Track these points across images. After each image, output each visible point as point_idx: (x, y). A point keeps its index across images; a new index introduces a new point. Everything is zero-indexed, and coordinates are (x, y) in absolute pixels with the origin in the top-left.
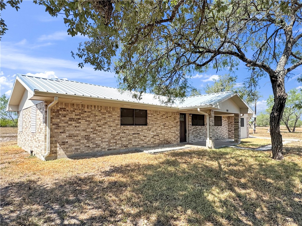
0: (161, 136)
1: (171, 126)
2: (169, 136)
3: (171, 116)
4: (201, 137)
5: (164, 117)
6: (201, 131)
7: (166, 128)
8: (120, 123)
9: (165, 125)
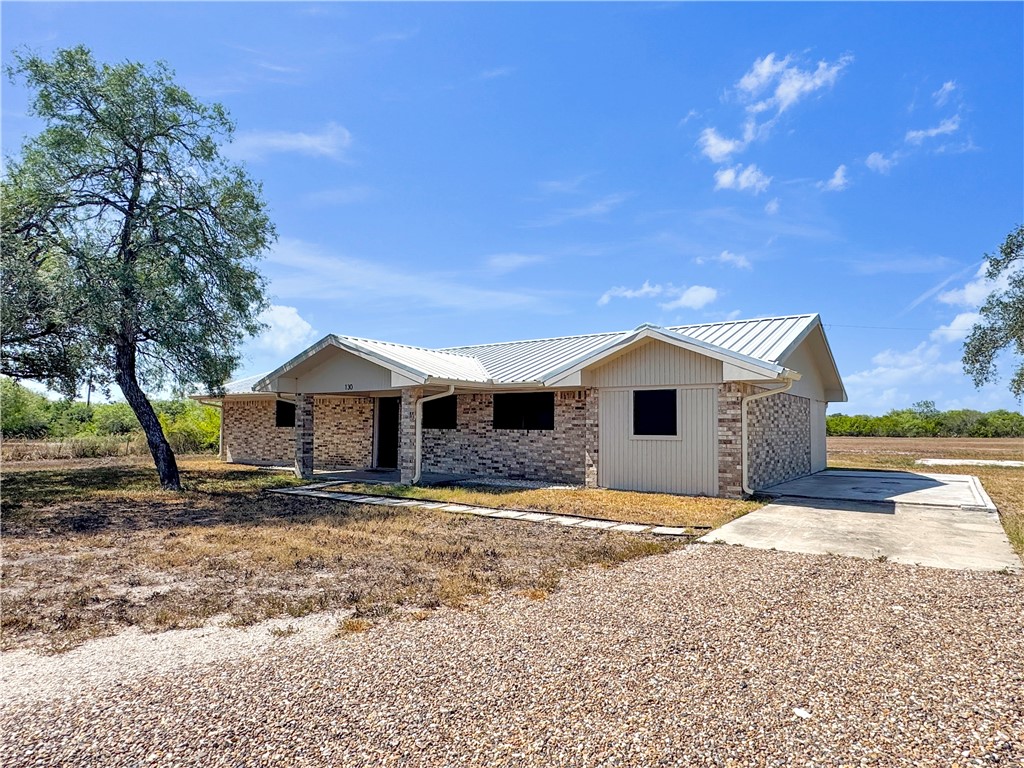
0: (331, 446)
1: (352, 429)
2: (348, 449)
3: (351, 408)
4: (439, 459)
5: (338, 409)
6: (439, 444)
7: (341, 431)
8: (275, 424)
9: (340, 426)
